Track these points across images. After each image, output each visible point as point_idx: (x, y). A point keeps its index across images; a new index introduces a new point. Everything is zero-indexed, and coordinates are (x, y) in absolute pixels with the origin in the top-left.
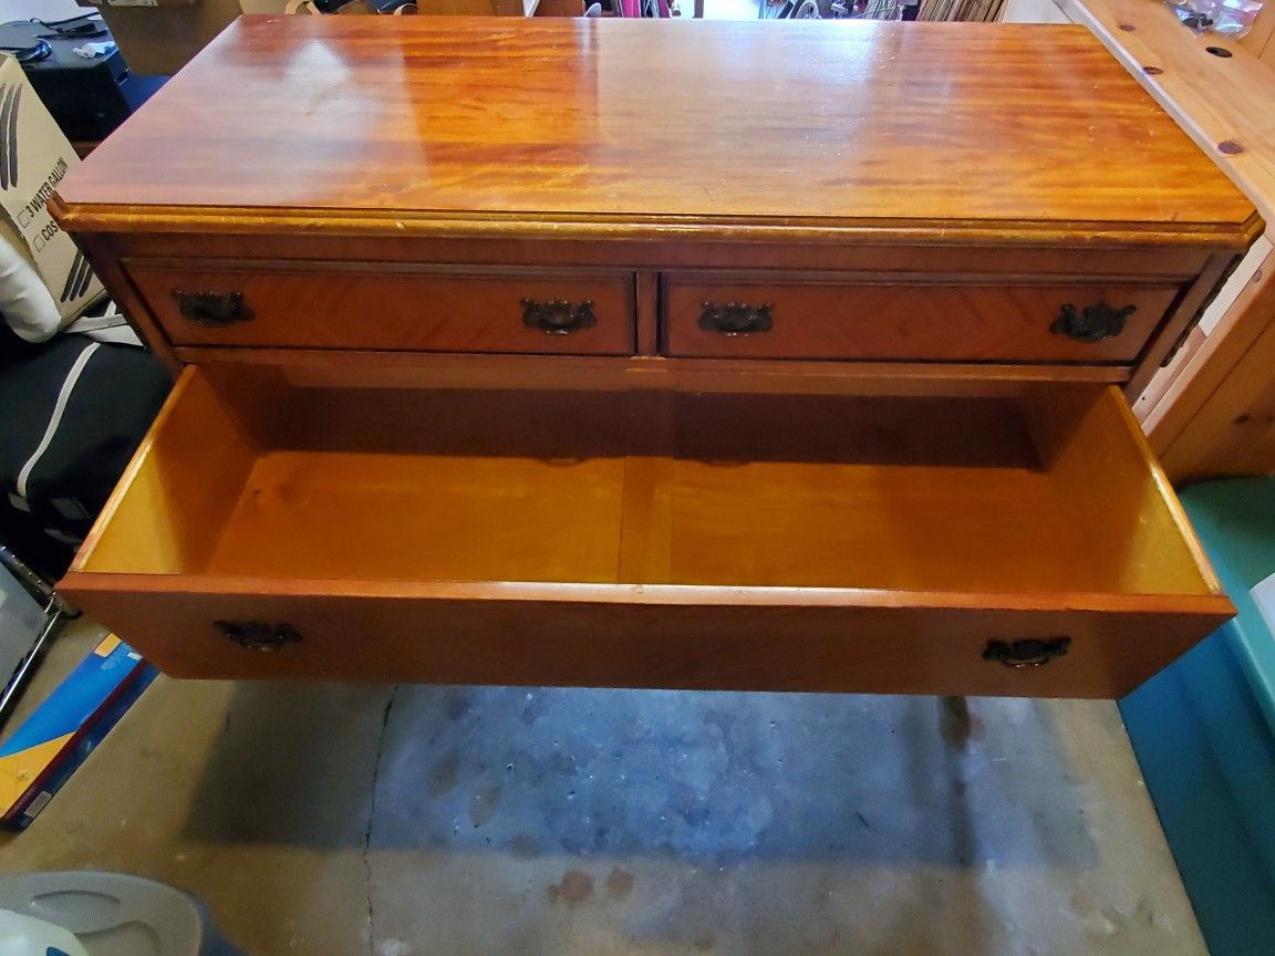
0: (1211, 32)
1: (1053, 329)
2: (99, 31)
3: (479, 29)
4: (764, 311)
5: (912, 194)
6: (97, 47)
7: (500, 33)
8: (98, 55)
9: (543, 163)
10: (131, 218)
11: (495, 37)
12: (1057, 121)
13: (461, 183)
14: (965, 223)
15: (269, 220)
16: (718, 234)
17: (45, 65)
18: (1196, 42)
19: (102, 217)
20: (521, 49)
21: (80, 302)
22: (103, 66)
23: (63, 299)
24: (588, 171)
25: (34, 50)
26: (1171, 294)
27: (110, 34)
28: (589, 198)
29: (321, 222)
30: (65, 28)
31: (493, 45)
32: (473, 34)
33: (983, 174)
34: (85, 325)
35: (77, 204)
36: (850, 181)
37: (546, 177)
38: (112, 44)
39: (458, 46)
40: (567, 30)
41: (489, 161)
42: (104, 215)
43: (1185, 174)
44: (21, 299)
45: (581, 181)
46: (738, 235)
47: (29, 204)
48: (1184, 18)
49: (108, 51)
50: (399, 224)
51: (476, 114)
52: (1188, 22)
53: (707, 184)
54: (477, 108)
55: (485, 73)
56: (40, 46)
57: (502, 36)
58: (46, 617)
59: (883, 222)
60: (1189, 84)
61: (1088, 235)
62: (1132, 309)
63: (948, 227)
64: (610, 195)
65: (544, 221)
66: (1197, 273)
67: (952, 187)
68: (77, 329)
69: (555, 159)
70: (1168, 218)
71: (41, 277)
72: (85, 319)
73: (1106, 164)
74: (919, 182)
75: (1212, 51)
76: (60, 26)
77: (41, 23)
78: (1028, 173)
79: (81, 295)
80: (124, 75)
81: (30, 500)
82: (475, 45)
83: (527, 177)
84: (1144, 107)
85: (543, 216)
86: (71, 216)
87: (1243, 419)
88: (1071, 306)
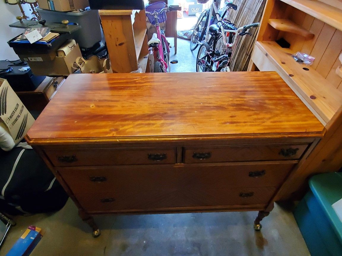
0: (303, 63)
1: (279, 154)
2: (25, 63)
3: (131, 77)
4: (209, 154)
5: (243, 126)
6: (25, 68)
7: (136, 78)
8: (25, 71)
9: (152, 120)
10: (48, 142)
11: (135, 80)
12: (274, 101)
13: (133, 127)
14: (257, 134)
15: (85, 141)
16: (198, 140)
17: (11, 74)
18: (300, 66)
19: (40, 142)
20: (142, 83)
21: (20, 139)
22: (27, 74)
23: (16, 139)
24: (164, 122)
25: (7, 69)
26: (307, 146)
27: (28, 64)
28: (165, 131)
29: (98, 141)
30: (16, 63)
31: (135, 82)
32: (130, 79)
33: (259, 119)
34: (21, 145)
35: (33, 138)
36: (228, 122)
37: (153, 124)
38: (29, 67)
39: (127, 83)
40: (152, 77)
41: (139, 120)
42: (41, 141)
43: (306, 117)
44: (6, 141)
45: (162, 125)
46: (203, 139)
47: (9, 117)
48: (296, 60)
49: (28, 69)
50: (118, 140)
51: (133, 105)
52: (297, 61)
53: (194, 125)
54: (133, 103)
55: (134, 91)
56: (9, 68)
57: (137, 79)
58: (6, 227)
59: (238, 135)
60: (301, 79)
61: (286, 136)
62: (298, 149)
63: (253, 135)
64: (170, 130)
65: (155, 138)
66: (312, 142)
67: (252, 123)
68: (19, 146)
69: (155, 118)
70: (304, 131)
71: (11, 135)
72: (21, 143)
73: (287, 115)
74: (245, 122)
75: (304, 69)
76: (15, 62)
77: (9, 61)
78: (270, 118)
79: (20, 137)
80: (32, 75)
81: (5, 196)
82: (131, 83)
83: (149, 124)
84: (293, 96)
85: (154, 137)
86: (32, 142)
87: (324, 160)
88: (284, 149)
